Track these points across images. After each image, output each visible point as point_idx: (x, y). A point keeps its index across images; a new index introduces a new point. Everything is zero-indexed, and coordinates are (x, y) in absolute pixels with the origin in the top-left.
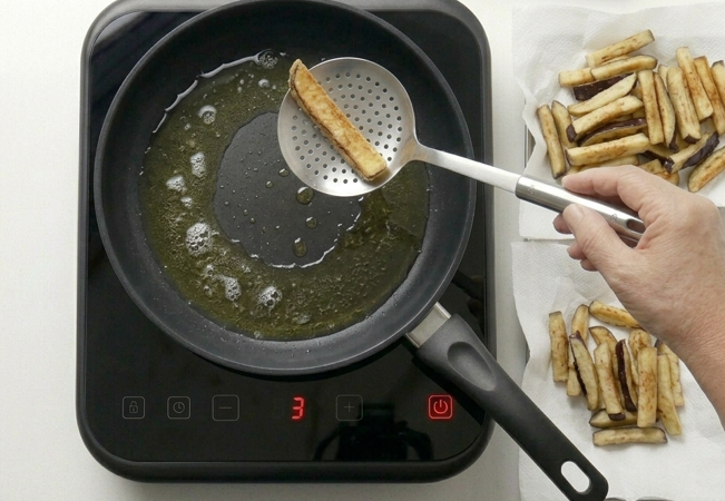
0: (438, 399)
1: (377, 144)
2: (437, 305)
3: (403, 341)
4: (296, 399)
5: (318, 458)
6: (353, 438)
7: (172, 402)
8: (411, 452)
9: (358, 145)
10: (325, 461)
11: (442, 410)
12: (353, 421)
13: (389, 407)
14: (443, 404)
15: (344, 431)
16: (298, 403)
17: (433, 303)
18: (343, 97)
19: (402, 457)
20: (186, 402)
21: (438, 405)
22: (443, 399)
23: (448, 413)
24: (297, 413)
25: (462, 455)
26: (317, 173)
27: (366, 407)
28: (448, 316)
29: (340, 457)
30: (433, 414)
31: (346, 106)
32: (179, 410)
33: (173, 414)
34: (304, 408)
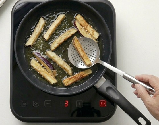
0: (102, 101)
1: (90, 57)
2: (102, 77)
3: (93, 87)
4: (66, 101)
5: (72, 116)
6: (81, 111)
7: (34, 102)
8: (95, 115)
9: (86, 57)
10: (73, 117)
11: (103, 104)
12: (81, 107)
13: (90, 103)
14: (104, 103)
15: (78, 110)
17: (101, 77)
18: (84, 45)
19: (93, 116)
20: (38, 102)
21: (102, 103)
22: (103, 101)
23: (105, 105)
24: (66, 105)
25: (108, 116)
26: (77, 63)
27: (84, 103)
29: (77, 116)
30: (101, 105)
31: (84, 48)
32: (36, 104)
33: (34, 105)
34: (68, 104)
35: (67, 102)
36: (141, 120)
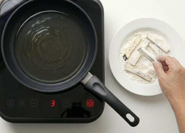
0: (89, 101)
2: (89, 72)
5: (62, 117)
8: (85, 115)
11: (90, 104)
16: (53, 102)
20: (24, 102)
22: (91, 101)
24: (53, 105)
28: (92, 76)
30: (88, 105)
33: (21, 105)
34: (55, 103)
35: (54, 102)
36: (129, 116)
